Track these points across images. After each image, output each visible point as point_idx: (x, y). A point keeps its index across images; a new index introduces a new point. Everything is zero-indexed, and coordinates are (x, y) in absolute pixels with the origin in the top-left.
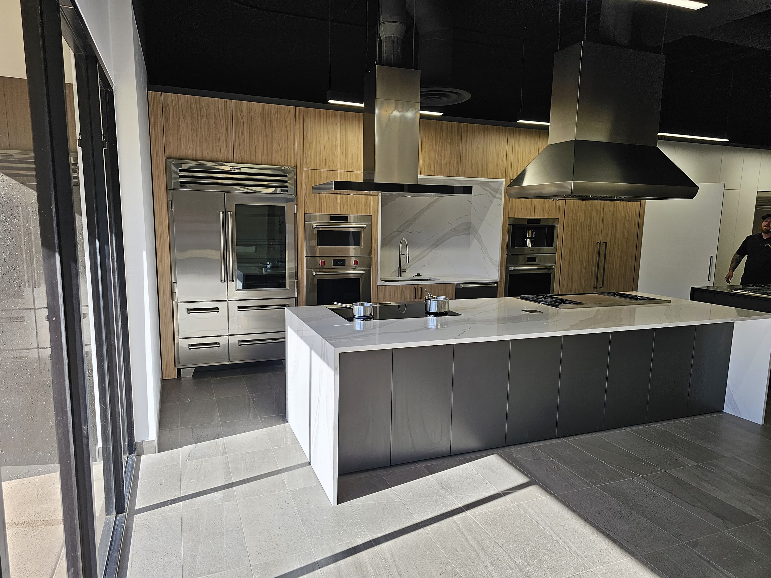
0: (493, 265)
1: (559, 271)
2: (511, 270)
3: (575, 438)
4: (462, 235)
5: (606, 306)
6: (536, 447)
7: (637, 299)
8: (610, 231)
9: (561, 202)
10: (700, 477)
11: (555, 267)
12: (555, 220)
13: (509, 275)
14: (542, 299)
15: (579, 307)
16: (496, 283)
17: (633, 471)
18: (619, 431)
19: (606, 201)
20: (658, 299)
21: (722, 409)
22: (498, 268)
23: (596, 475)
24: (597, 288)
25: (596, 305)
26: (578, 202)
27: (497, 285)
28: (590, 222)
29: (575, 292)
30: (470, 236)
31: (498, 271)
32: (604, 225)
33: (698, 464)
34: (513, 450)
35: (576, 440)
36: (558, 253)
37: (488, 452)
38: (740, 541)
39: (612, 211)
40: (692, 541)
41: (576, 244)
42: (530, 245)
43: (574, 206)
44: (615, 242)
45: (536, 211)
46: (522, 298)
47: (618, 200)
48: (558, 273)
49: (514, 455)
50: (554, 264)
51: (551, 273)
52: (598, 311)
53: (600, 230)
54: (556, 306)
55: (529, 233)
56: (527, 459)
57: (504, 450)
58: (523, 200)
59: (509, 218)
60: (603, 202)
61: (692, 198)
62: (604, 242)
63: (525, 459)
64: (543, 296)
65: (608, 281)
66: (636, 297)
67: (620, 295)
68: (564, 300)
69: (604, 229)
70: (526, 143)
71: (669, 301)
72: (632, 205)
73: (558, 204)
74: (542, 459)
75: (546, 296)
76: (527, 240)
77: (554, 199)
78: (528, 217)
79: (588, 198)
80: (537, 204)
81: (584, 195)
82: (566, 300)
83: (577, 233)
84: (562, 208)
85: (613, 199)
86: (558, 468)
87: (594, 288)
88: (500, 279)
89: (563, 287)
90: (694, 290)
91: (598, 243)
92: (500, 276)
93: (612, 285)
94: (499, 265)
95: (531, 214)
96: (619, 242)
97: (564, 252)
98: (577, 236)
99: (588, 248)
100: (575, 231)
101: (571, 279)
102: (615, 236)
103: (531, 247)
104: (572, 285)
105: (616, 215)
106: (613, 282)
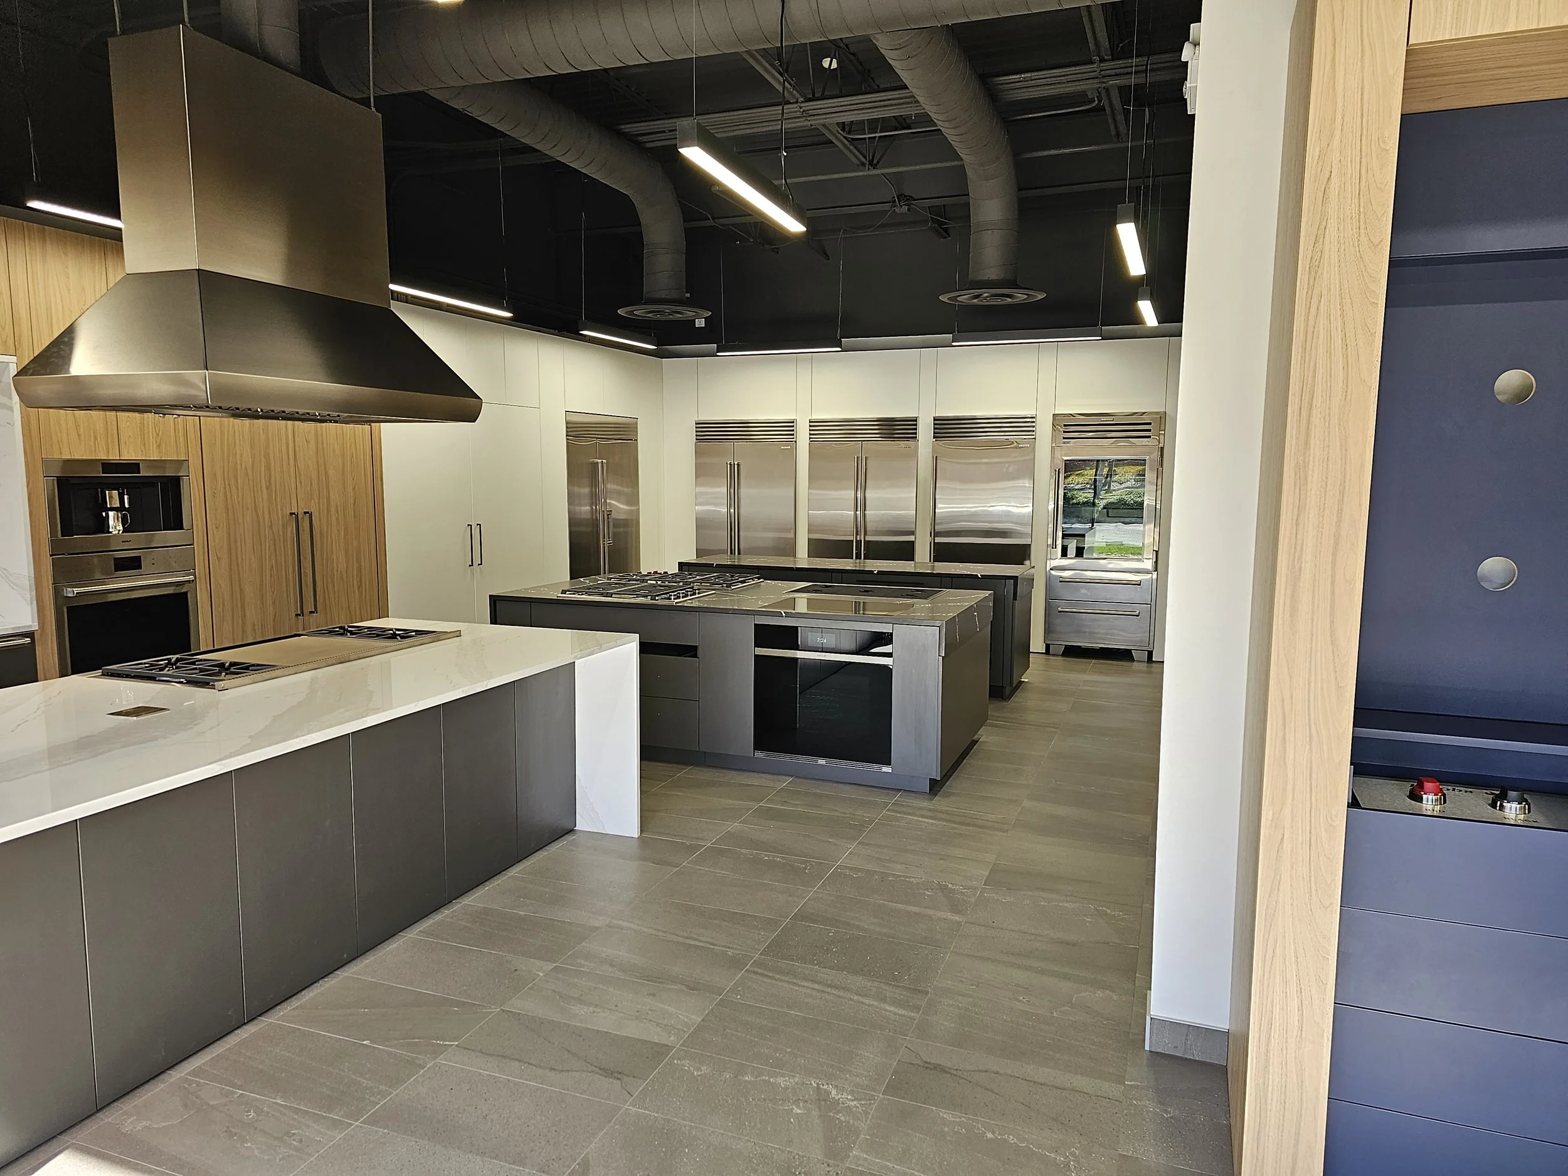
0: (13, 588)
1: (206, 586)
2: (70, 595)
3: (294, 1003)
5: (330, 663)
6: (194, 1073)
7: (394, 636)
8: (315, 487)
9: (189, 420)
10: (565, 994)
11: (195, 577)
12: (180, 463)
13: (65, 610)
14: (165, 672)
15: (268, 677)
16: (30, 635)
17: (438, 1038)
18: (395, 946)
19: (296, 423)
20: (435, 632)
21: (574, 825)
22: (29, 594)
23: (356, 1091)
24: (303, 616)
25: (307, 666)
26: (231, 424)
27: (33, 640)
28: (268, 467)
29: (255, 638)
31: (32, 602)
32: (300, 475)
33: (555, 965)
34: (123, 1114)
35: (297, 1008)
36: (198, 542)
37: (41, 1153)
38: (656, 1115)
39: (313, 442)
40: (578, 1164)
41: (241, 521)
42: (121, 528)
43: (222, 433)
44: (328, 511)
45: (122, 442)
46: (108, 675)
47: (325, 421)
48: (204, 595)
49: (127, 1128)
50: (191, 569)
51: (186, 593)
52: (314, 680)
53: (293, 486)
54: (204, 684)
55: (113, 498)
56: (167, 1124)
57: (91, 1127)
58: (78, 413)
59: (46, 463)
60: (290, 423)
61: (474, 422)
62: (305, 513)
63: (163, 1124)
64: (170, 660)
65: (327, 597)
66: (392, 632)
67: (358, 632)
68: (227, 664)
69: (301, 483)
70: (67, 268)
71: (458, 633)
72: (355, 432)
73: (181, 427)
74: (212, 1103)
75: (178, 660)
76: (107, 515)
77: (165, 414)
78: (102, 456)
79: (256, 416)
80: (122, 426)
81: (243, 406)
82: (231, 662)
83: (240, 494)
84: (193, 436)
85: (312, 417)
86: (259, 1111)
87: (297, 615)
88: (39, 622)
89: (223, 622)
90: (495, 602)
91: (291, 514)
92: (39, 616)
93: (335, 603)
94: (30, 586)
95: (110, 451)
96: (338, 511)
97: (214, 541)
98: (240, 500)
99: (271, 527)
100: (234, 489)
101: (239, 602)
102: (328, 498)
103: (121, 532)
104: (245, 616)
105: (323, 452)
106: (337, 599)
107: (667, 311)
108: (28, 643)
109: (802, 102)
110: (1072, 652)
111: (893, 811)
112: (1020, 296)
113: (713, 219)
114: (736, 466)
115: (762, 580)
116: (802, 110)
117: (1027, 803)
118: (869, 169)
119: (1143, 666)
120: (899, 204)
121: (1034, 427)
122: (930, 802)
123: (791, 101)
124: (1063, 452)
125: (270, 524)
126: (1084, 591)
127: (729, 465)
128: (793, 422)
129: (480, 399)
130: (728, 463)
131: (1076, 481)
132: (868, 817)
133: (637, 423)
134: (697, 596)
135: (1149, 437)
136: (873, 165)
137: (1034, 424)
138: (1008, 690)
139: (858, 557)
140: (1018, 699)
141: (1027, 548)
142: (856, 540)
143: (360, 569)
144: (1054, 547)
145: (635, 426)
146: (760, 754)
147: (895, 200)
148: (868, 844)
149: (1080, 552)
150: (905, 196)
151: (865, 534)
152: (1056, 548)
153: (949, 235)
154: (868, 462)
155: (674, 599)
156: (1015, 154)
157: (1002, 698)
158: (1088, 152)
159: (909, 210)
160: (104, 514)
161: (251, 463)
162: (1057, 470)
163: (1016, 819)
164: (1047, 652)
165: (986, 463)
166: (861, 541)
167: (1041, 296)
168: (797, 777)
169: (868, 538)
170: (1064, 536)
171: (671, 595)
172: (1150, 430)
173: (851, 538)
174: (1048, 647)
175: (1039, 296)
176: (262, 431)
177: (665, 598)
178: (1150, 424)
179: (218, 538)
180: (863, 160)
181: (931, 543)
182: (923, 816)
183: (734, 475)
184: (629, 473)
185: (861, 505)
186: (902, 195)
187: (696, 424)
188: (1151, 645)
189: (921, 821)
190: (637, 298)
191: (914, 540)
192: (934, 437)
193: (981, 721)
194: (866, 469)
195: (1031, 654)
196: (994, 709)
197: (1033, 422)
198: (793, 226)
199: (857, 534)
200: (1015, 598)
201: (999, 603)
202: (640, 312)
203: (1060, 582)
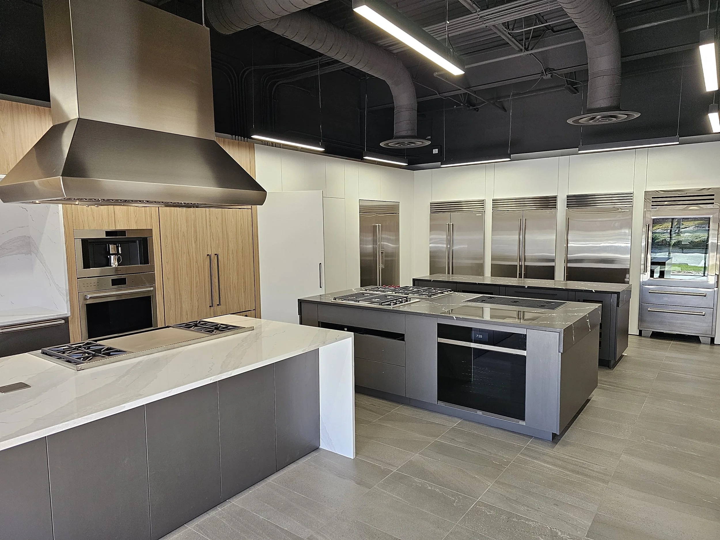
0: (60, 294)
1: (161, 293)
2: (87, 298)
4: (16, 254)
8: (221, 241)
9: (153, 209)
11: (155, 289)
12: (147, 230)
16: (66, 319)
21: (319, 444)
22: (66, 297)
24: (213, 307)
26: (175, 210)
27: (68, 321)
28: (195, 231)
30: (31, 255)
31: (67, 302)
32: (213, 235)
36: (157, 270)
39: (220, 218)
41: (180, 259)
42: (117, 264)
43: (170, 215)
44: (228, 253)
45: (117, 220)
48: (160, 295)
50: (152, 285)
51: (150, 297)
53: (209, 241)
55: (112, 248)
62: (215, 254)
65: (227, 297)
66: (217, 327)
69: (213, 239)
71: (252, 329)
72: (243, 213)
78: (106, 228)
80: (116, 213)
83: (180, 245)
84: (155, 217)
87: (210, 306)
88: (71, 312)
89: (170, 310)
90: (301, 303)
91: (208, 255)
92: (71, 309)
93: (231, 300)
94: (66, 294)
95: (110, 225)
96: (233, 253)
97: (166, 269)
98: (180, 249)
99: (197, 262)
100: (177, 243)
101: (179, 300)
102: (228, 246)
103: (117, 266)
104: (182, 307)
105: (226, 223)
106: (232, 298)
107: (406, 142)
108: (63, 323)
109: (479, 11)
110: (656, 335)
111: (525, 455)
112: (622, 116)
113: (439, 94)
114: (451, 225)
115: (452, 292)
116: (479, 16)
117: (624, 457)
118: (524, 52)
119: (707, 348)
120: (546, 73)
121: (632, 199)
122: (552, 449)
123: (473, 12)
124: (652, 214)
125: (196, 260)
126: (666, 299)
127: (447, 225)
128: (483, 201)
129: (266, 191)
130: (447, 224)
131: (659, 229)
132: (506, 459)
133: (399, 205)
134: (409, 302)
135: (713, 203)
136: (527, 49)
137: (632, 198)
138: (612, 362)
139: (520, 277)
140: (619, 368)
141: (626, 271)
142: (519, 265)
143: (245, 282)
144: (645, 271)
145: (398, 206)
146: (441, 404)
147: (543, 72)
148: (503, 484)
149: (662, 274)
150: (549, 69)
151: (525, 261)
152: (646, 272)
153: (578, 91)
154: (526, 221)
155: (393, 305)
156: (620, 31)
157: (609, 367)
158: (672, 22)
159: (551, 76)
160: (109, 256)
161: (186, 230)
162: (648, 225)
163: (615, 472)
164: (640, 334)
165: (600, 221)
166: (522, 265)
167: (637, 115)
168: (464, 420)
169: (526, 264)
170: (653, 263)
171: (391, 303)
172: (713, 199)
173: (515, 263)
174: (640, 332)
175: (635, 115)
176: (192, 213)
177: (388, 305)
178: (713, 195)
179: (167, 268)
180: (521, 47)
181: (565, 267)
182: (545, 462)
183: (451, 229)
184: (395, 229)
185: (522, 244)
186: (547, 69)
187: (431, 204)
188: (713, 333)
189: (544, 466)
190: (390, 136)
191: (554, 265)
192: (567, 207)
193: (593, 385)
194: (525, 226)
195: (629, 335)
196: (603, 375)
197: (632, 196)
198: (456, 71)
199: (520, 261)
200: (618, 305)
201: (605, 311)
202: (392, 144)
203: (649, 293)
